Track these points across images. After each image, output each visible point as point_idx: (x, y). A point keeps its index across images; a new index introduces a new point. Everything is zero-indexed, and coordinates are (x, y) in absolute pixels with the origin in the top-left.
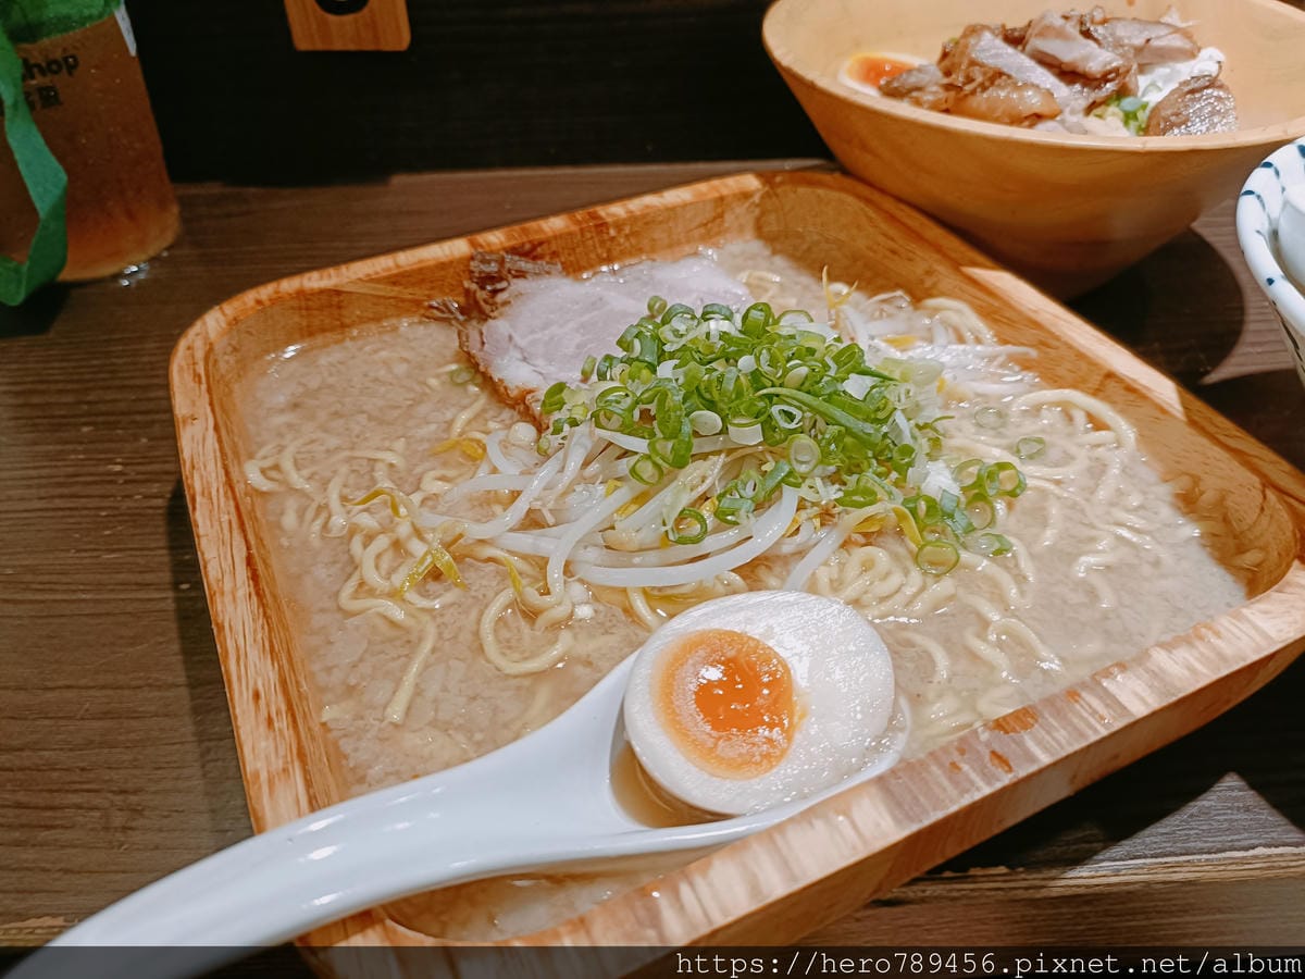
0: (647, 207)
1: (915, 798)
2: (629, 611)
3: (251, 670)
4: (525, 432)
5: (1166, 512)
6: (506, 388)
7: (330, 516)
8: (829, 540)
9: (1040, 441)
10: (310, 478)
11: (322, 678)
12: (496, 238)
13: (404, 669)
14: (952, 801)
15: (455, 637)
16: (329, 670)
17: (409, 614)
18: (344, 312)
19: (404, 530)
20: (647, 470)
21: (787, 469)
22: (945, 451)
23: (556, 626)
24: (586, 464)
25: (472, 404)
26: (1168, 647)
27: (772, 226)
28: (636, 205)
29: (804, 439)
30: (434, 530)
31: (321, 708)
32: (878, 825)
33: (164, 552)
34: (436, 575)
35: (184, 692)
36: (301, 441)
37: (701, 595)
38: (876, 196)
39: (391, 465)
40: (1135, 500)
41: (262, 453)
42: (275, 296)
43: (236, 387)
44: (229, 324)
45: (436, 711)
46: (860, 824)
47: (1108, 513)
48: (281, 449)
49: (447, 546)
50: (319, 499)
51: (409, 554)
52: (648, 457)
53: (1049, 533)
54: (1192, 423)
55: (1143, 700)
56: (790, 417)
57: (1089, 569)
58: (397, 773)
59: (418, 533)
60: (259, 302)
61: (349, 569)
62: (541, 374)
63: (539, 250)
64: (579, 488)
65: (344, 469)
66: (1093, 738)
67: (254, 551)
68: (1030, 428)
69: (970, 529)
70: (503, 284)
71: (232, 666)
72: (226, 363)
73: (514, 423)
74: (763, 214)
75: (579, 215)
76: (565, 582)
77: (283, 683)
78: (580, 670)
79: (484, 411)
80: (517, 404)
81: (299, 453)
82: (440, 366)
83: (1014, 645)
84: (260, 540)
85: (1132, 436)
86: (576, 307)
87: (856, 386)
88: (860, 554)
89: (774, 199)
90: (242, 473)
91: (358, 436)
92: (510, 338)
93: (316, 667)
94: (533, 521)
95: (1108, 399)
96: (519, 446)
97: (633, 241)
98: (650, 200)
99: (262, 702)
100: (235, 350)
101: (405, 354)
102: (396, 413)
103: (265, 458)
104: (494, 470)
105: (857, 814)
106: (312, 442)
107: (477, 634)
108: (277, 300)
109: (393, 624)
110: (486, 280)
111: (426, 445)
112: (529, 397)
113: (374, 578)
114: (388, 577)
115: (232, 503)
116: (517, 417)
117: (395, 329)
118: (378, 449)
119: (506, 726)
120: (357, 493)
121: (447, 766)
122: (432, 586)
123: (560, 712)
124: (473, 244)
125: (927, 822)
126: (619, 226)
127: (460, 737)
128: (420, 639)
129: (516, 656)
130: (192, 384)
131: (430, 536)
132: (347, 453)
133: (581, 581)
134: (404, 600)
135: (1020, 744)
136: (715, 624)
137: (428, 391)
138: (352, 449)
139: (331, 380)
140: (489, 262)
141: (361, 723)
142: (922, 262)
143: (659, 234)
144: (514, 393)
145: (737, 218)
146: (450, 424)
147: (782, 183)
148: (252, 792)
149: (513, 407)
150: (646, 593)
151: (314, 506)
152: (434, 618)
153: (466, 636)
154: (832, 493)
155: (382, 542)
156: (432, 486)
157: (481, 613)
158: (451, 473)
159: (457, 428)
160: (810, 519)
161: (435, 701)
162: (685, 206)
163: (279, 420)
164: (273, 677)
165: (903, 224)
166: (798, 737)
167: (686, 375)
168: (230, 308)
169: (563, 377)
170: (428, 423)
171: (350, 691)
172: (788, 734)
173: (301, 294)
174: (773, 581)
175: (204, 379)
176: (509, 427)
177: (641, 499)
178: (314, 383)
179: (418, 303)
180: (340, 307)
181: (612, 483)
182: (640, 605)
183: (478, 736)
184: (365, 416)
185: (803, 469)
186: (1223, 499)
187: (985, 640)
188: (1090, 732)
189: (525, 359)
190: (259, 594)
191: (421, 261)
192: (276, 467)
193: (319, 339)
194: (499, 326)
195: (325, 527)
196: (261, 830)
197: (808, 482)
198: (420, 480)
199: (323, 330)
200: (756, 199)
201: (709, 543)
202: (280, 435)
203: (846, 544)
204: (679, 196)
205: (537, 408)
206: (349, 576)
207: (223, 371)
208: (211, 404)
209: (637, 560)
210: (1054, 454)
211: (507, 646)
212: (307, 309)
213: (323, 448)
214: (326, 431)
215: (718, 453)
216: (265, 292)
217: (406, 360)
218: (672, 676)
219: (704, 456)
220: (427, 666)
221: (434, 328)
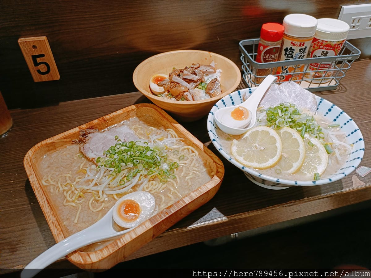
0: (114, 115)
1: (154, 221)
2: (114, 198)
3: (51, 219)
4: (94, 166)
5: (202, 167)
6: (89, 158)
7: (59, 189)
8: (146, 180)
9: (184, 156)
10: (54, 182)
11: (62, 218)
12: (84, 126)
13: (77, 213)
14: (160, 220)
15: (85, 207)
16: (63, 216)
17: (76, 204)
18: (55, 146)
19: (73, 189)
20: (114, 174)
21: (138, 170)
22: (168, 160)
23: (102, 202)
24: (105, 172)
25: (83, 162)
26: (193, 192)
27: (139, 115)
28: (111, 115)
29: (140, 164)
30: (79, 188)
31: (63, 222)
32: (149, 226)
33: (26, 197)
34: (80, 197)
35: (36, 223)
36: (51, 174)
37: (125, 193)
38: (157, 108)
39: (69, 177)
40: (197, 165)
41: (44, 178)
42: (41, 145)
43: (36, 165)
44: (33, 153)
45: (83, 220)
46: (146, 226)
47: (192, 168)
48: (48, 176)
49: (81, 191)
50: (57, 185)
51: (75, 193)
52: (114, 172)
53: (183, 173)
54: (205, 152)
55: (188, 201)
56: (137, 161)
57: (188, 179)
58: (77, 231)
59: (76, 189)
60: (38, 147)
61: (64, 198)
62: (95, 155)
63: (93, 127)
64: (103, 178)
65: (60, 179)
66: (180, 208)
67: (47, 198)
68: (182, 154)
69: (170, 175)
70: (87, 136)
71: (48, 219)
72: (34, 161)
73: (92, 165)
74: (137, 112)
75: (100, 119)
76: (103, 195)
77: (57, 220)
78: (106, 209)
79: (86, 163)
80: (92, 161)
81: (51, 177)
82: (76, 155)
83: (174, 194)
84: (47, 195)
85: (197, 154)
86: (101, 139)
87: (149, 154)
88: (151, 182)
89: (139, 110)
90: (41, 182)
91: (62, 172)
92: (89, 147)
93: (61, 216)
94: (96, 184)
95: (194, 147)
96: (93, 170)
97: (112, 122)
98: (114, 113)
99: (54, 224)
100: (35, 157)
101: (69, 153)
102: (69, 166)
103: (45, 179)
104: (89, 176)
105: (146, 224)
106: (53, 174)
107: (88, 206)
108: (42, 146)
109: (73, 206)
110: (83, 135)
111: (75, 172)
112: (94, 160)
113: (69, 199)
114: (72, 198)
115: (42, 190)
116: (92, 164)
117: (66, 147)
118: (66, 174)
119: (94, 220)
120: (64, 183)
121: (85, 228)
122: (80, 199)
123: (103, 216)
124: (80, 128)
125: (156, 224)
126: (108, 120)
127: (87, 223)
128: (78, 208)
129: (95, 209)
130: (29, 167)
131: (78, 190)
132: (61, 175)
133: (105, 194)
134: (75, 202)
135: (170, 211)
136: (127, 199)
137: (75, 160)
138: (61, 174)
139: (55, 160)
140: (83, 132)
141: (70, 224)
142: (165, 122)
143: (117, 120)
144: (91, 159)
145: (132, 114)
146: (79, 167)
147: (140, 107)
148: (55, 238)
149: (91, 162)
150: (116, 195)
151: (56, 187)
152: (81, 204)
153: (87, 207)
154: (146, 173)
155: (70, 192)
156: (77, 180)
157: (89, 202)
158: (81, 177)
159: (81, 167)
160: (143, 177)
161: (82, 218)
162: (121, 114)
163: (46, 170)
164: (55, 219)
165: (162, 114)
166: (140, 214)
167: (119, 157)
168: (33, 149)
169: (100, 155)
170: (75, 167)
171: (68, 219)
172: (139, 214)
173: (46, 144)
174: (137, 189)
175: (31, 166)
176: (91, 166)
177: (114, 179)
178: (52, 162)
179: (70, 141)
180: (54, 145)
181: (109, 176)
182: (115, 197)
183: (90, 223)
184: (63, 167)
185: (140, 169)
186: (210, 164)
187: (170, 194)
188: (180, 207)
189: (92, 152)
190: (50, 206)
191: (69, 134)
192: (47, 180)
193: (51, 152)
194: (87, 145)
195: (59, 191)
196: (58, 243)
197: (142, 171)
198: (75, 179)
199: (52, 150)
200: (135, 110)
201: (126, 185)
202: (47, 173)
203: (149, 181)
204: (120, 112)
205: (95, 162)
206: (64, 199)
207: (34, 162)
208: (34, 171)
209: (114, 189)
210: (186, 158)
211: (93, 207)
212: (48, 146)
213: (56, 175)
214: (56, 171)
215: (126, 169)
216: (39, 145)
217: (69, 154)
218: (120, 208)
219: (124, 170)
220: (80, 213)
221: (74, 145)
